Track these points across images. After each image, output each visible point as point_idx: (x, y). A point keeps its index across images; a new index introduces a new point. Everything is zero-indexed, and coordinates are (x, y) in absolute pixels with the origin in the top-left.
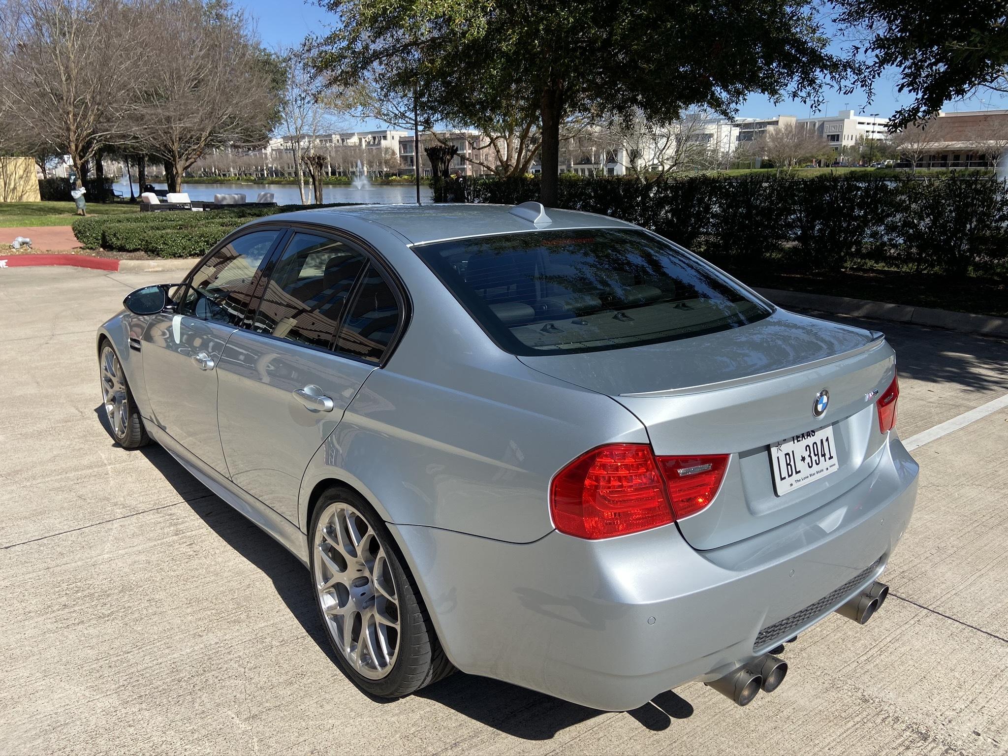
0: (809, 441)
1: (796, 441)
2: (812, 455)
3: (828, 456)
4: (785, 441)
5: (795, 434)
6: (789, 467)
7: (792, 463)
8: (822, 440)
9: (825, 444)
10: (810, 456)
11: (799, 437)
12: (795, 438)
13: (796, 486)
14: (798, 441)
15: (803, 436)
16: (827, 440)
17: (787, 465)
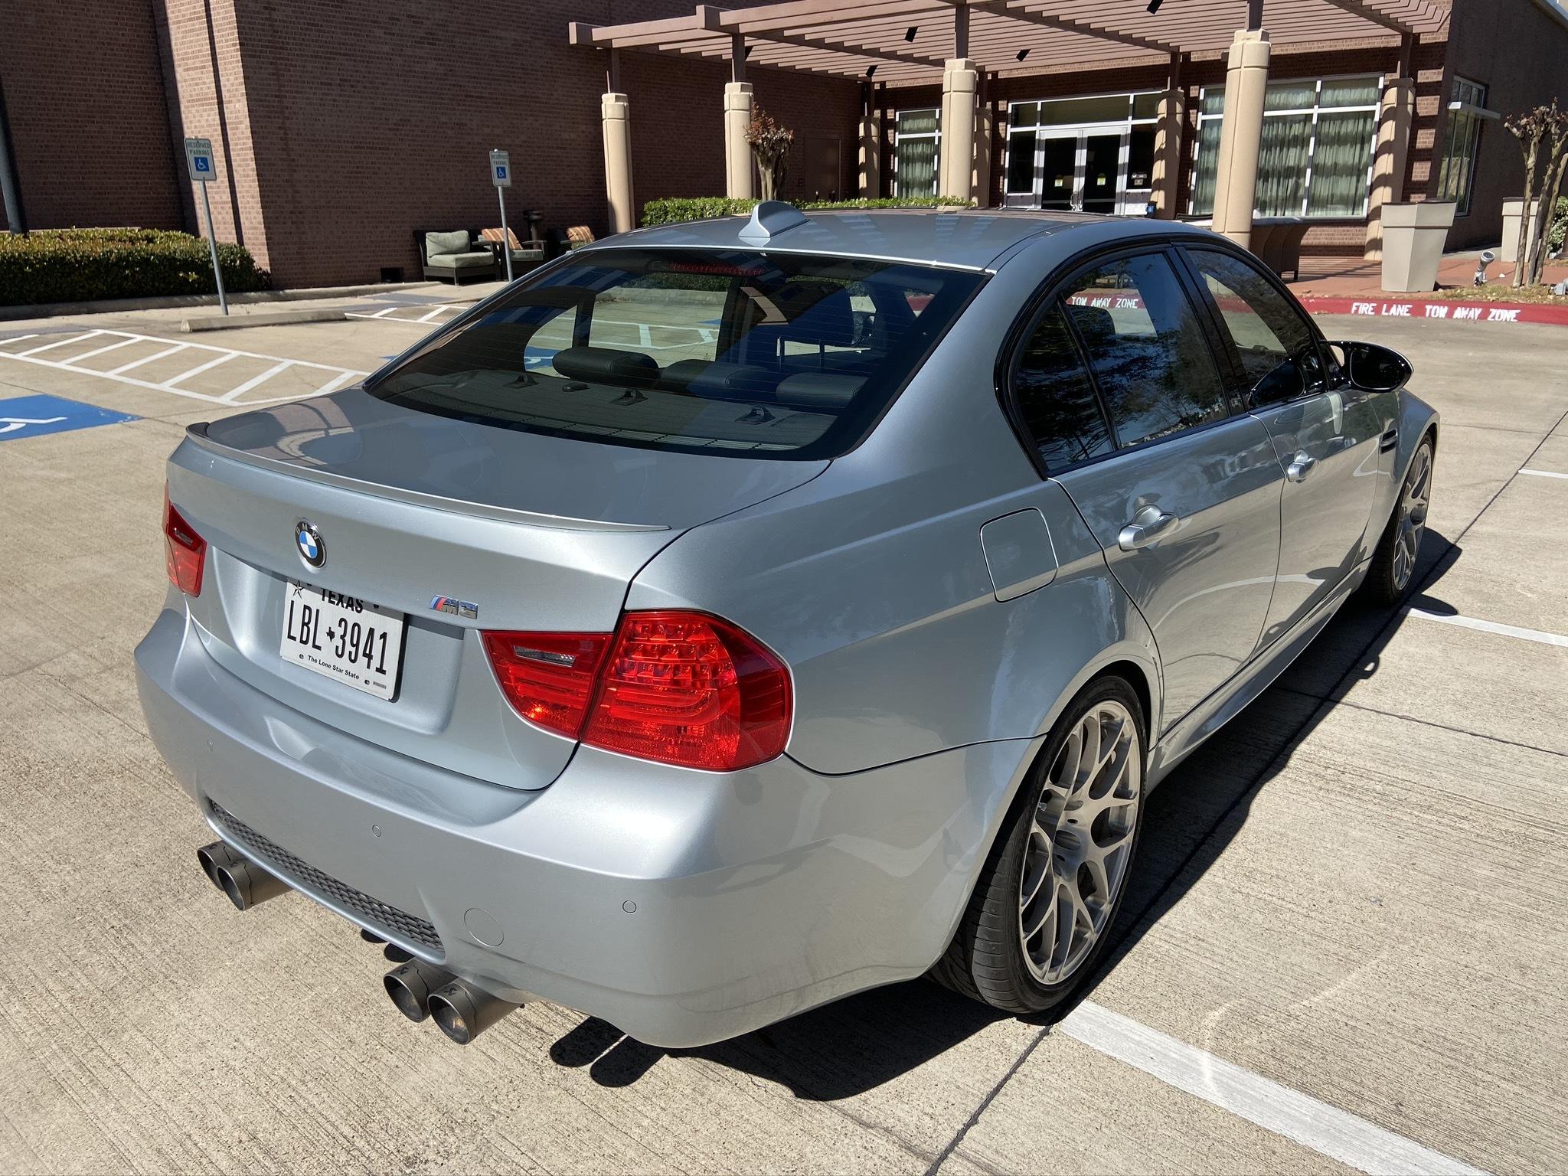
0: (351, 616)
1: (327, 599)
2: (348, 638)
3: (376, 662)
4: (309, 586)
5: (328, 587)
6: (305, 628)
7: (312, 626)
8: (372, 631)
9: (378, 643)
10: (343, 637)
11: (334, 596)
12: (327, 593)
13: (306, 663)
14: (330, 602)
15: (341, 598)
16: (384, 636)
17: (304, 624)
